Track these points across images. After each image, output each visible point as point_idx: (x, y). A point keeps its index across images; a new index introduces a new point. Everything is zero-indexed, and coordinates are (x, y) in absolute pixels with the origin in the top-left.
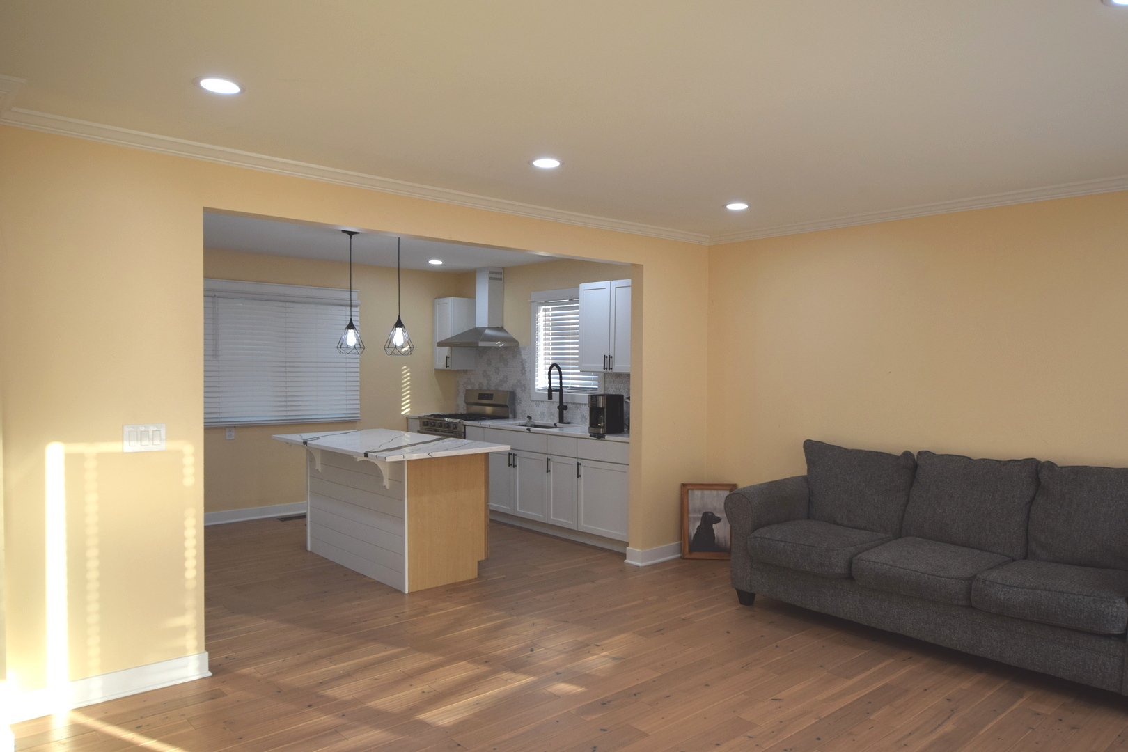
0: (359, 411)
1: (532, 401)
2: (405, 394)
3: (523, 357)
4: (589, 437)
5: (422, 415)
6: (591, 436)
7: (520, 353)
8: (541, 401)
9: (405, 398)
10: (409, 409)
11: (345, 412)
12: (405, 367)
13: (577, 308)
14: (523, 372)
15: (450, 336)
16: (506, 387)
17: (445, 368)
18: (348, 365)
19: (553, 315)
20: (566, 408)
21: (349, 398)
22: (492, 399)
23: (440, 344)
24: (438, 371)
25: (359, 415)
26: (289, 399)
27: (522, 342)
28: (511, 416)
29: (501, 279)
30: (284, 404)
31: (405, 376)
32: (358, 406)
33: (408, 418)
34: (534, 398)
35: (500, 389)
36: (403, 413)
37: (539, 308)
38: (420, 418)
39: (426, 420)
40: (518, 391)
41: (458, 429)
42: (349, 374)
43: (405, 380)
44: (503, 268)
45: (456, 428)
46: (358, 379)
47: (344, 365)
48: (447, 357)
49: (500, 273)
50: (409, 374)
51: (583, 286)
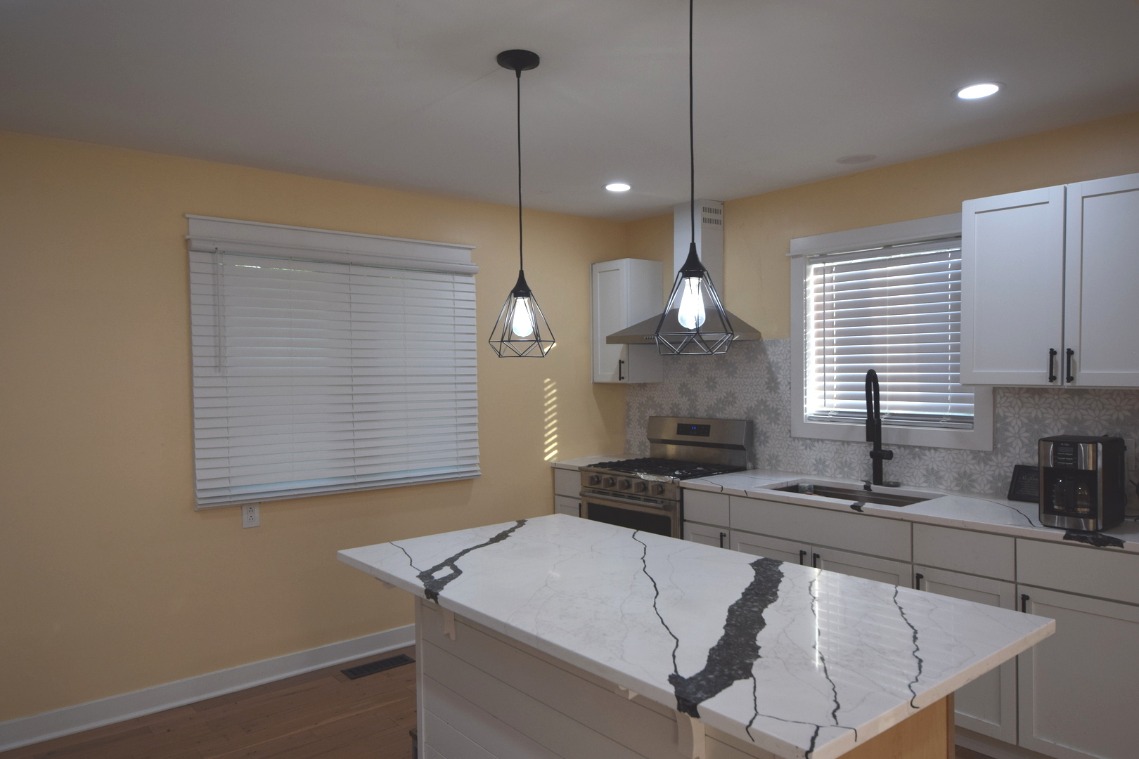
0: (477, 461)
1: (794, 438)
2: (550, 425)
3: (772, 358)
4: (1061, 539)
5: (584, 464)
6: (1065, 537)
7: (764, 351)
8: (818, 440)
9: (550, 433)
10: (555, 452)
11: (455, 463)
12: (548, 380)
13: (957, 255)
14: (772, 385)
15: (625, 327)
16: (734, 412)
17: (617, 380)
18: (460, 379)
19: (838, 279)
20: (889, 455)
21: (461, 437)
22: (708, 435)
23: (611, 340)
24: (599, 386)
25: (477, 468)
26: (358, 445)
27: (767, 331)
28: (749, 465)
29: (718, 222)
30: (350, 454)
31: (549, 394)
32: (477, 452)
33: (554, 468)
34: (798, 433)
35: (719, 415)
36: (547, 458)
37: (808, 267)
38: (581, 469)
39: (594, 474)
40: (761, 421)
41: (668, 495)
42: (460, 396)
43: (549, 402)
44: (723, 203)
45: (662, 492)
46: (475, 404)
47: (452, 379)
48: (621, 362)
49: (718, 212)
50: (554, 391)
51: (970, 206)
